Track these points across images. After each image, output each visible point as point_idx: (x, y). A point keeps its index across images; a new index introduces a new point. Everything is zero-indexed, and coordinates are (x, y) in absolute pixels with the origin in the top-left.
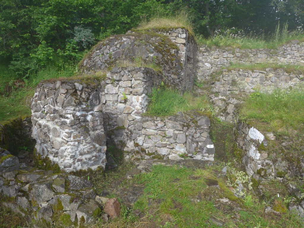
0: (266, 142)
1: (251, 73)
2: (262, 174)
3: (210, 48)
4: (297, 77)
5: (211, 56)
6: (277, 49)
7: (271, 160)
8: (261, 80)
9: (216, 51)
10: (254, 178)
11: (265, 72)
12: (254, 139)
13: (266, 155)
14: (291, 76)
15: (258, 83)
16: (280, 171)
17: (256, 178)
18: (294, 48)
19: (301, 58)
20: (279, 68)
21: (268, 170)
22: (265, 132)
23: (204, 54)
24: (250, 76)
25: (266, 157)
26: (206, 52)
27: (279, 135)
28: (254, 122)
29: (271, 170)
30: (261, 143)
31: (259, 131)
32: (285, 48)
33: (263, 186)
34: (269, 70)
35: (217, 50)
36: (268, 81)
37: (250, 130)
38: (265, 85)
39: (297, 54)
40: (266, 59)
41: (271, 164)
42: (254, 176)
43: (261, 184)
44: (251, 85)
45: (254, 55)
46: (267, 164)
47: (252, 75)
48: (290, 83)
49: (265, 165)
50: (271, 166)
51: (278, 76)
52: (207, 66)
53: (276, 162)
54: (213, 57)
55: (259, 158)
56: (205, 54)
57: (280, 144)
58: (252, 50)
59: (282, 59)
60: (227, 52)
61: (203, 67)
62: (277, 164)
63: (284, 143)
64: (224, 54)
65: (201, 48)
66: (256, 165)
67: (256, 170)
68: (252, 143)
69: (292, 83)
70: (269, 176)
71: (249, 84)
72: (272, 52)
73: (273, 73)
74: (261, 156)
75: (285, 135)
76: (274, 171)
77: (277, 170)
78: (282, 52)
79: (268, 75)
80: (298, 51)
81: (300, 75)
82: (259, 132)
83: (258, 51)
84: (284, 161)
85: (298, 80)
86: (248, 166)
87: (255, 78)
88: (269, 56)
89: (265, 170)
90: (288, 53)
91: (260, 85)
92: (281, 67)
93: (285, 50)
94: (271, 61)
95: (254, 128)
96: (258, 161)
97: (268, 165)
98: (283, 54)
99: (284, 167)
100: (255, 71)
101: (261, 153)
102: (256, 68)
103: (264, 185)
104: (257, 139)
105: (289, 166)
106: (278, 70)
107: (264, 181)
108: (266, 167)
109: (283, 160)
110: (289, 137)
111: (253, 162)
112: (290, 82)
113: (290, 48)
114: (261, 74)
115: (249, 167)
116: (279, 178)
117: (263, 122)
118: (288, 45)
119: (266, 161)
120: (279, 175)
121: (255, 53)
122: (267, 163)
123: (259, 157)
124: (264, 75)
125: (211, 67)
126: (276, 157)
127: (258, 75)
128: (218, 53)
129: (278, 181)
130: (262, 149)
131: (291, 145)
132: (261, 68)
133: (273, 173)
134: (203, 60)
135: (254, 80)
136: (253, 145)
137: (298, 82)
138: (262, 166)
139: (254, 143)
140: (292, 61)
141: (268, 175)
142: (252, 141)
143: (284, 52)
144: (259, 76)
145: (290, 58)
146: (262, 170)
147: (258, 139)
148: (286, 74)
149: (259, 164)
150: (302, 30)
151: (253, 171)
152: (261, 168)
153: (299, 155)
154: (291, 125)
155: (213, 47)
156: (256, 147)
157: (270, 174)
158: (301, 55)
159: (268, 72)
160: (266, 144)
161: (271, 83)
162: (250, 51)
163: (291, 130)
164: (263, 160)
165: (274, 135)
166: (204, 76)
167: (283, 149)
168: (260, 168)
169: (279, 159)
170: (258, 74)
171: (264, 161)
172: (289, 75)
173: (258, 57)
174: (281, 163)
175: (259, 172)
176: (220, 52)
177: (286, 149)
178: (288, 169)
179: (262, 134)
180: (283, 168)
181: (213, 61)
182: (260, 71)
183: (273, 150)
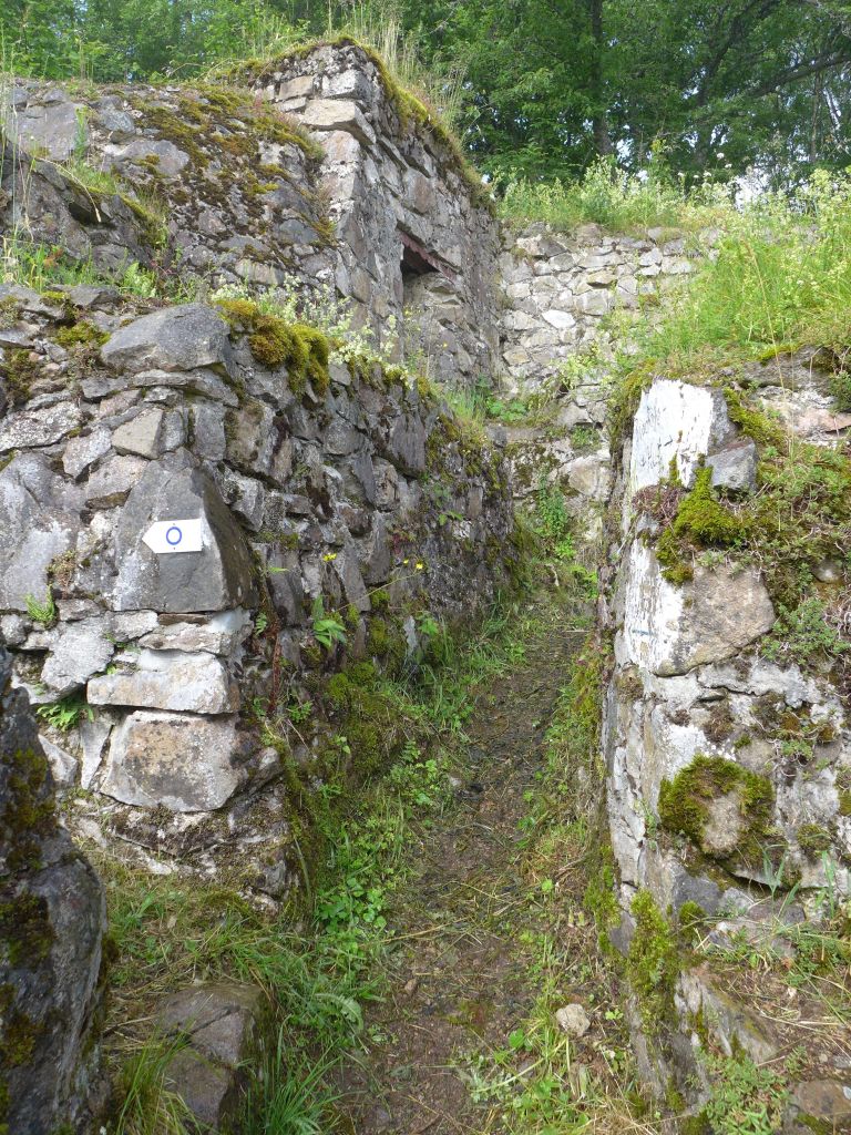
2: (719, 838)
3: (568, 235)
5: (575, 274)
9: (602, 250)
13: (753, 597)
21: (793, 793)
23: (539, 268)
26: (545, 258)
35: (608, 241)
41: (819, 713)
46: (768, 707)
49: (749, 721)
52: (557, 324)
54: (584, 281)
55: (681, 646)
56: (543, 266)
60: (656, 250)
61: (535, 330)
64: (646, 258)
65: (520, 241)
66: (652, 740)
67: (656, 795)
70: (812, 858)
74: (696, 617)
89: (751, 780)
97: (790, 723)
107: (745, 924)
108: (761, 747)
111: (638, 707)
119: (756, 674)
122: (773, 697)
123: (675, 636)
125: (575, 330)
128: (613, 258)
130: (696, 524)
134: (535, 299)
136: (636, 544)
138: (710, 733)
141: (794, 853)
146: (709, 790)
149: (682, 719)
152: (699, 763)
155: (585, 230)
156: (652, 542)
164: (719, 665)
166: (541, 378)
168: (685, 761)
171: (729, 677)
175: (680, 813)
176: (619, 252)
181: (585, 297)
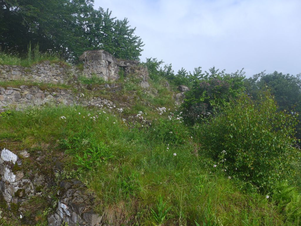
0: (20, 161)
1: (4, 90)
2: (21, 195)
4: (50, 94)
6: (31, 68)
7: (29, 178)
8: (17, 97)
10: (13, 202)
11: (20, 90)
12: (8, 160)
13: (22, 174)
14: (46, 93)
15: (14, 101)
16: (38, 186)
17: (15, 201)
18: (46, 68)
19: (53, 77)
20: (33, 86)
21: (27, 189)
22: (17, 152)
24: (3, 93)
25: (23, 176)
27: (33, 152)
28: (5, 142)
29: (30, 188)
30: (14, 163)
31: (11, 151)
32: (38, 67)
33: (23, 208)
34: (24, 88)
36: (24, 98)
37: (2, 153)
38: (21, 102)
39: (50, 74)
40: (21, 76)
41: (28, 182)
42: (12, 200)
43: (21, 206)
44: (6, 103)
45: (7, 71)
47: (6, 93)
48: (45, 100)
49: (22, 185)
50: (29, 184)
51: (33, 93)
53: (33, 179)
55: (15, 180)
57: (35, 159)
58: (4, 66)
59: (37, 77)
62: (35, 181)
63: (38, 158)
66: (12, 189)
67: (14, 194)
68: (6, 166)
69: (47, 100)
70: (29, 194)
71: (3, 102)
72: (26, 70)
73: (28, 91)
74: (17, 177)
75: (38, 150)
76: (33, 188)
77: (36, 186)
78: (36, 71)
79: (23, 93)
80: (50, 71)
81: (53, 93)
82: (11, 153)
83: (11, 68)
84: (41, 175)
85: (52, 97)
86: (4, 192)
87: (9, 96)
88: (23, 74)
89: (23, 190)
90: (42, 72)
91: (16, 102)
92: (35, 85)
93: (39, 69)
94: (26, 78)
95: (6, 149)
96: (14, 184)
97: (26, 184)
98: (37, 72)
99: (41, 181)
100: (8, 88)
101: (16, 174)
102: (9, 85)
103: (24, 206)
104: (10, 161)
105: (45, 179)
106: (33, 87)
107: (24, 202)
108: (24, 187)
109: (39, 175)
110: (42, 152)
111: (10, 185)
112: (45, 98)
113: (43, 67)
114: (15, 92)
115: (6, 193)
116: (38, 193)
117: (16, 141)
118: (41, 65)
119: (23, 180)
120: (38, 190)
121: (8, 70)
122: (24, 182)
124: (19, 93)
126: (32, 174)
127: (12, 93)
129: (38, 197)
130: (17, 169)
131: (45, 158)
132: (16, 85)
133: (32, 190)
135: (8, 98)
136: (6, 168)
137: (52, 99)
138: (19, 187)
139: (7, 166)
140: (46, 80)
141: (27, 194)
142: (6, 163)
143: (38, 71)
144: (14, 94)
145: (44, 77)
146: (19, 192)
147: (12, 160)
148: (41, 91)
149: (16, 186)
150: (52, 52)
151: (11, 195)
152: (18, 190)
153: (52, 166)
154: (43, 139)
156: (10, 169)
157: (29, 193)
158: (53, 74)
159: (23, 90)
160: (20, 163)
161: (27, 100)
162: (2, 67)
163: (43, 144)
164: (19, 181)
165: (28, 153)
167: (38, 164)
169: (36, 175)
170: (12, 91)
172: (44, 92)
173: (11, 74)
174: (38, 178)
175: (17, 195)
177: (41, 163)
178: (45, 182)
179: (15, 154)
180: (41, 183)
182: (14, 88)
183: (28, 168)
